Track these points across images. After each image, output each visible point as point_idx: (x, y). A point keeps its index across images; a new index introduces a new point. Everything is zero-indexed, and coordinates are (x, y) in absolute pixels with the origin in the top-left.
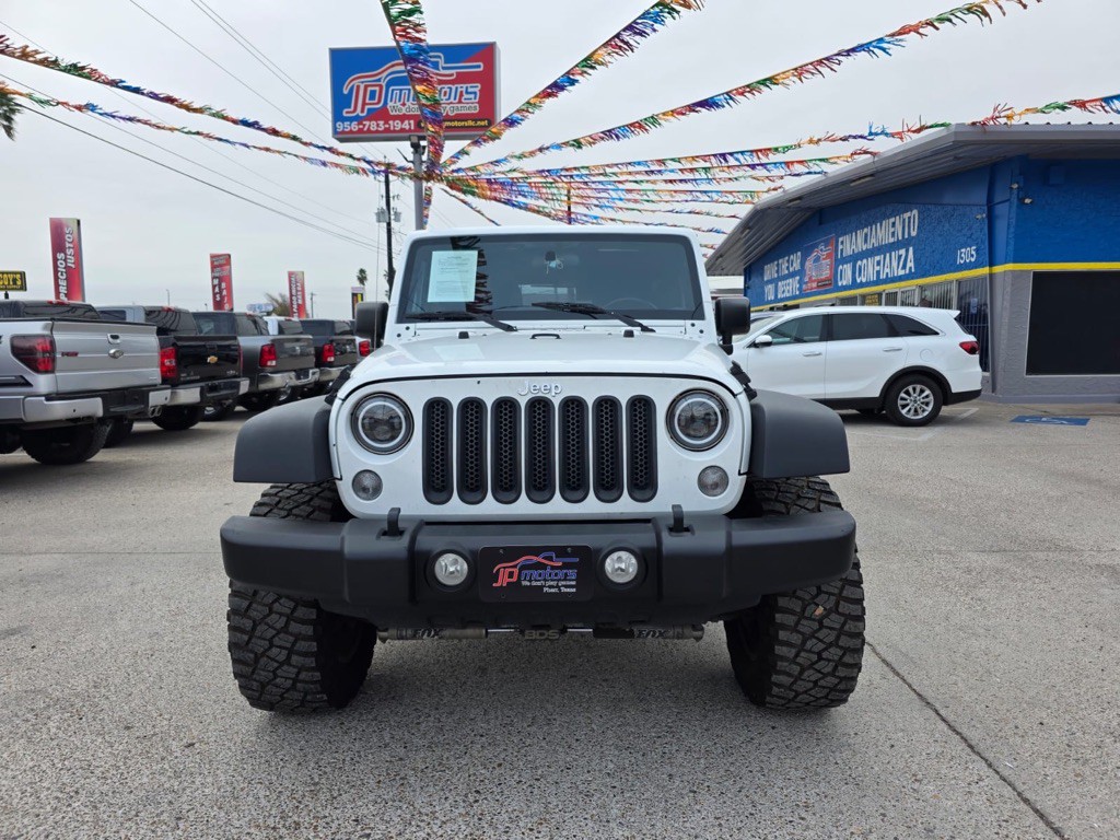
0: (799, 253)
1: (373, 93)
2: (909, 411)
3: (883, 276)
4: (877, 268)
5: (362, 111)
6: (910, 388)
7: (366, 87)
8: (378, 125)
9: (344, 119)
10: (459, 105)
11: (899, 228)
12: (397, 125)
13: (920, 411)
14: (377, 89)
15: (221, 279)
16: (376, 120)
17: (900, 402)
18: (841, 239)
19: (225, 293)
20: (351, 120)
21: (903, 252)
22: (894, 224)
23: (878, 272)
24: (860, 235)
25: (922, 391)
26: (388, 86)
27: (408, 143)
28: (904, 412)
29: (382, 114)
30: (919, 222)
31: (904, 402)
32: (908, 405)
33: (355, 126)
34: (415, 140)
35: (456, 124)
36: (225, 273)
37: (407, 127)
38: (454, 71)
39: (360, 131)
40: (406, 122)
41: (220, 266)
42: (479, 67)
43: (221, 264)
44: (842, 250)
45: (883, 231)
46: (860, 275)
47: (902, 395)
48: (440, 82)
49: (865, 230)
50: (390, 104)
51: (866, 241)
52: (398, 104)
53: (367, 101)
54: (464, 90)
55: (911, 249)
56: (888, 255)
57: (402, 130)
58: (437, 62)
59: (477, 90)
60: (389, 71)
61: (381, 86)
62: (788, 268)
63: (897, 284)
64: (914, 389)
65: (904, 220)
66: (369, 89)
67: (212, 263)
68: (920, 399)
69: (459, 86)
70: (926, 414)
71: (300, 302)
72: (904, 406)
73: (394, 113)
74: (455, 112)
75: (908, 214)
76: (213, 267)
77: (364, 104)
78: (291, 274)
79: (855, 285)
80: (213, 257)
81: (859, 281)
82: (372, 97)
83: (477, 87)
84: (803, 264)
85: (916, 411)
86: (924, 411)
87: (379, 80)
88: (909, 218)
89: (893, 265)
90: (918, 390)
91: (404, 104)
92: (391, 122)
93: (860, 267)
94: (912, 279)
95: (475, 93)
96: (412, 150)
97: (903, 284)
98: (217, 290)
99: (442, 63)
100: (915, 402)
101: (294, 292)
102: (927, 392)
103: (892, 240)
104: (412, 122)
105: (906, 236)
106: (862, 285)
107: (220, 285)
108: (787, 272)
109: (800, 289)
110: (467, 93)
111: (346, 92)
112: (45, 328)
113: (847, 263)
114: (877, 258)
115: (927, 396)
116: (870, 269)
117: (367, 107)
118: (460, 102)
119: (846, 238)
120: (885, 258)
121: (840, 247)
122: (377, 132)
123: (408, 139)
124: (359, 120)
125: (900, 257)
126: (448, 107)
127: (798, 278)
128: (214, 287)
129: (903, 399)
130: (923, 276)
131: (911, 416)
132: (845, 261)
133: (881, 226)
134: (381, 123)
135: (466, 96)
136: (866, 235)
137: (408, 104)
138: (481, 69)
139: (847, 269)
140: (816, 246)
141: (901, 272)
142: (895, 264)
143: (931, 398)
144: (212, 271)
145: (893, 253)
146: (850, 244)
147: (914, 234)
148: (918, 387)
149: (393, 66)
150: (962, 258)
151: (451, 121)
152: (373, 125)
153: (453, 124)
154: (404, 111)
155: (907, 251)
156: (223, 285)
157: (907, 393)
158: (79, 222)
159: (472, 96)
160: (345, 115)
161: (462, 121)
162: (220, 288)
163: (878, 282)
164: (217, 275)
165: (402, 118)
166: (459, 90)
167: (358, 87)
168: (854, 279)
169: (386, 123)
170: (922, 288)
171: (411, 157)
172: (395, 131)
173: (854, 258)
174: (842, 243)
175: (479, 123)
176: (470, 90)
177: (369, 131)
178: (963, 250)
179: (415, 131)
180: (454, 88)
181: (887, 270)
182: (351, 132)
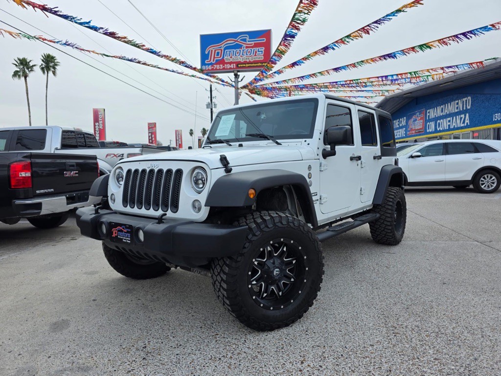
0: (405, 118)
1: (218, 53)
2: (485, 186)
3: (452, 127)
4: (448, 124)
5: (213, 61)
6: (486, 176)
7: (215, 51)
8: (220, 67)
9: (206, 65)
10: (255, 57)
11: (461, 105)
12: (228, 66)
13: (490, 186)
14: (220, 51)
15: (152, 133)
16: (219, 65)
17: (481, 182)
18: (428, 111)
19: (153, 139)
20: (209, 65)
21: (463, 116)
22: (458, 104)
23: (449, 126)
24: (439, 109)
25: (491, 177)
26: (224, 50)
27: (233, 74)
28: (483, 187)
29: (222, 62)
30: (472, 103)
31: (483, 182)
32: (484, 184)
33: (210, 67)
34: (236, 72)
35: (254, 65)
36: (154, 131)
37: (232, 67)
38: (253, 42)
39: (212, 69)
40: (232, 65)
41: (152, 128)
42: (264, 40)
43: (152, 127)
44: (429, 116)
45: (452, 106)
46: (439, 126)
47: (482, 179)
48: (247, 47)
49: (442, 106)
50: (225, 57)
51: (442, 111)
52: (229, 57)
53: (216, 56)
54: (257, 50)
55: (467, 115)
56: (454, 118)
57: (231, 68)
58: (246, 39)
59: (263, 50)
60: (225, 43)
61: (221, 50)
62: (399, 125)
63: (460, 131)
64: (487, 176)
65: (463, 102)
66: (217, 51)
67: (149, 126)
68: (490, 181)
69: (255, 48)
70: (493, 187)
71: (180, 143)
72: (483, 184)
73: (227, 61)
74: (253, 60)
75: (466, 99)
76: (149, 128)
77: (214, 58)
78: (176, 131)
79: (436, 131)
80: (149, 124)
81: (438, 129)
82: (218, 55)
83: (263, 49)
84: (407, 122)
85: (488, 186)
86: (492, 186)
87: (221, 47)
88: (466, 101)
89: (457, 122)
90: (489, 177)
91: (231, 57)
92: (226, 65)
93: (439, 123)
94: (468, 128)
95: (262, 51)
96: (234, 76)
97: (463, 130)
98: (150, 138)
99: (248, 39)
100: (488, 182)
101: (178, 138)
102: (494, 178)
103: (456, 111)
104: (234, 65)
105: (465, 109)
106: (440, 131)
107: (151, 136)
108: (398, 126)
109: (406, 134)
110: (258, 51)
111: (206, 53)
112: (140, 150)
113: (432, 121)
114: (449, 119)
115: (493, 180)
116: (445, 124)
117: (215, 59)
118: (255, 55)
119: (431, 111)
120: (453, 119)
121: (428, 114)
122: (220, 69)
123: (233, 72)
124: (212, 64)
125: (461, 118)
126: (250, 58)
127: (404, 129)
128: (149, 137)
129: (482, 181)
130: (474, 127)
131: (486, 189)
132: (430, 120)
133: (451, 104)
134: (221, 65)
135: (258, 53)
136: (442, 109)
137: (233, 57)
138: (265, 41)
139: (432, 124)
140: (415, 114)
141: (463, 125)
142: (458, 121)
143: (496, 180)
144: (149, 130)
145: (457, 117)
146: (432, 113)
147: (469, 107)
148: (489, 175)
149: (227, 41)
150: (496, 118)
151: (251, 64)
152: (218, 67)
153: (252, 65)
154: (231, 60)
155: (465, 116)
156: (153, 136)
157: (484, 178)
158: (104, 110)
159: (261, 53)
160: (206, 62)
161: (256, 63)
162: (152, 137)
163: (449, 130)
164: (150, 131)
165: (230, 63)
166: (255, 50)
167: (212, 51)
168: (436, 128)
169: (224, 65)
170: (473, 132)
171: (233, 80)
172: (227, 69)
173: (436, 119)
174: (429, 112)
175: (263, 64)
176: (260, 50)
177: (216, 69)
178: (496, 114)
179: (236, 68)
180: (253, 49)
181: (454, 124)
182: (209, 70)
